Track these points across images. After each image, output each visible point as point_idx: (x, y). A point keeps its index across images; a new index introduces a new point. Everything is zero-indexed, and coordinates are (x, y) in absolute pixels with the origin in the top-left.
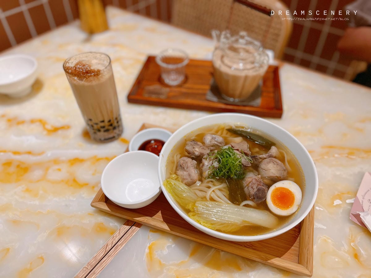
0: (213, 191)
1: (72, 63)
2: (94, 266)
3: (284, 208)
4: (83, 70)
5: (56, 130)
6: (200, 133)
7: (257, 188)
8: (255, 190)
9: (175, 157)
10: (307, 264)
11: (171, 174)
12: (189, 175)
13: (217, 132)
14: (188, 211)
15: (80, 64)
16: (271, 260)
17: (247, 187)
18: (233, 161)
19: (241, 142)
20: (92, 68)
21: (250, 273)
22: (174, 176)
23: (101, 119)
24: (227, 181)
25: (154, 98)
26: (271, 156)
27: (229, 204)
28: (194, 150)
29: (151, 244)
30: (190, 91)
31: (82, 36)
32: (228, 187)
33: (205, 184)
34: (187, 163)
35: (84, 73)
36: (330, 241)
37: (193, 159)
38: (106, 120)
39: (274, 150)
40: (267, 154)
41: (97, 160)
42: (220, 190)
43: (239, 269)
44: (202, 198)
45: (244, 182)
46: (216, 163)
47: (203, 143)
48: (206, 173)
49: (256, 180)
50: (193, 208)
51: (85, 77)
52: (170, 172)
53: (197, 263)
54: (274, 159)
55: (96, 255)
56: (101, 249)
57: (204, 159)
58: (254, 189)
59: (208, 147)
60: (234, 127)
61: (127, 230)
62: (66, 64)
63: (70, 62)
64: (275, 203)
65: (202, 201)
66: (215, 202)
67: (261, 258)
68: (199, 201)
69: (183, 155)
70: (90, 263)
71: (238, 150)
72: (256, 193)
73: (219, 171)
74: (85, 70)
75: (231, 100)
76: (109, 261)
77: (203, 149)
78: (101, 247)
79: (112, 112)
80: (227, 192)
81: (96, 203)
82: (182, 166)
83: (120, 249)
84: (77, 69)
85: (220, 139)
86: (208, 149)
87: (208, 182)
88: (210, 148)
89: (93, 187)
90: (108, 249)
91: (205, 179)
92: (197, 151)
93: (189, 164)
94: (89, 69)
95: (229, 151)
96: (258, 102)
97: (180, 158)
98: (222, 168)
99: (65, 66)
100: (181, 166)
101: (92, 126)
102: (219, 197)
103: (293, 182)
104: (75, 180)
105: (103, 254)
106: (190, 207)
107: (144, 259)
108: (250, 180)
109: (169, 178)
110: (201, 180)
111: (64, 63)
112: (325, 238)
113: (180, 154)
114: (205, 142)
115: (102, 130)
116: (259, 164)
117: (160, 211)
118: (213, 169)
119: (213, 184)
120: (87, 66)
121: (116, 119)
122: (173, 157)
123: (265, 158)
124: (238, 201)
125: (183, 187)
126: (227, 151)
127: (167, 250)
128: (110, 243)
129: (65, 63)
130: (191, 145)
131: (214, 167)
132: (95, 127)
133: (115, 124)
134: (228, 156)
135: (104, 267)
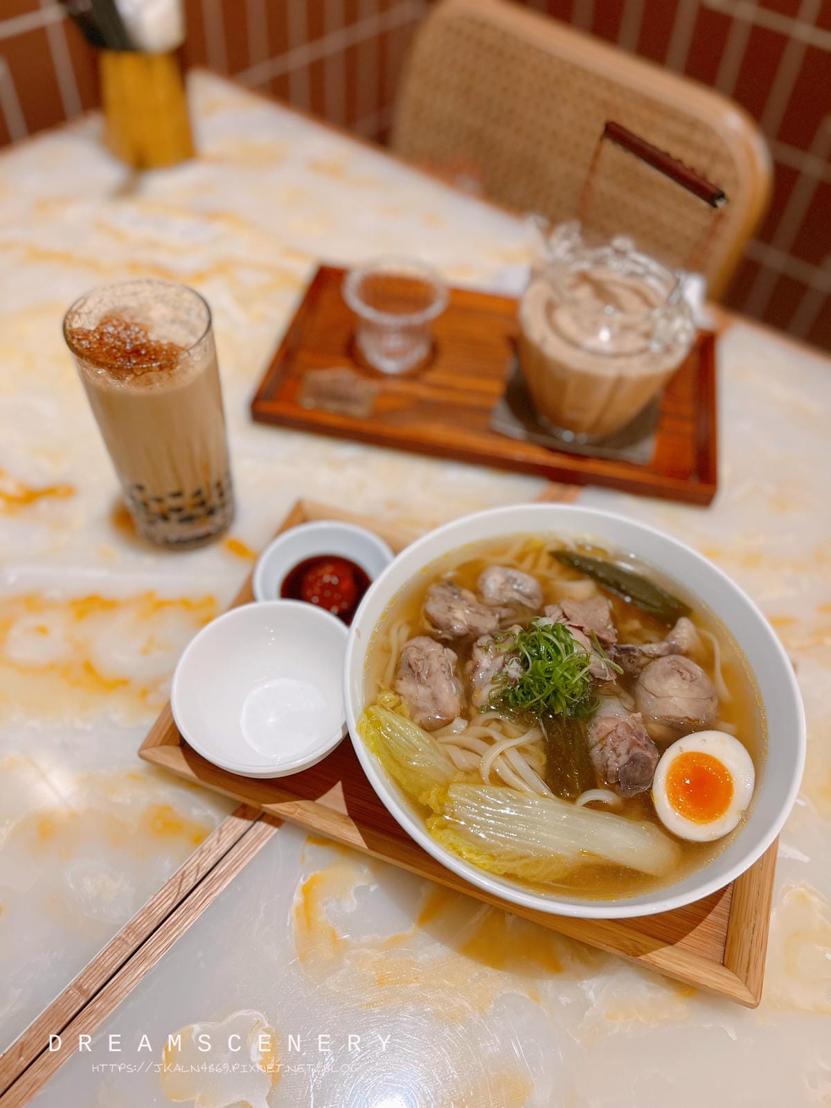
0: (502, 754)
1: (90, 312)
2: (144, 937)
3: (702, 818)
4: (124, 343)
5: (30, 497)
6: (469, 558)
7: (628, 752)
8: (624, 759)
9: (394, 632)
10: (747, 972)
11: (380, 690)
12: (434, 699)
13: (521, 558)
14: (425, 812)
15: (115, 322)
16: (650, 955)
17: (600, 746)
18: (565, 674)
19: (590, 598)
20: (153, 337)
21: (585, 982)
22: (388, 697)
23: (173, 488)
24: (542, 724)
25: (330, 412)
26: (674, 651)
27: (545, 796)
28: (449, 616)
29: (308, 878)
30: (442, 396)
31: (109, 173)
32: (544, 739)
33: (478, 730)
34: (427, 657)
35: (125, 351)
36: (815, 899)
37: (445, 643)
38: (189, 490)
39: (684, 631)
40: (665, 645)
41: (154, 604)
42: (521, 750)
43: (555, 967)
44: (467, 773)
45: (592, 731)
46: (515, 665)
47: (478, 592)
48: (485, 693)
49: (628, 727)
50: (441, 805)
51: (131, 371)
52: (379, 682)
53: (438, 944)
54: (683, 660)
55: (151, 903)
56: (167, 887)
57: (479, 647)
58: (619, 756)
59: (491, 608)
60: (572, 547)
61: (242, 831)
62: (73, 318)
63: (85, 309)
64: (675, 802)
65: (467, 782)
66: (505, 789)
67: (621, 947)
68: (459, 782)
69: (417, 632)
70: (134, 926)
71: (581, 629)
72: (625, 769)
73: (523, 693)
74: (131, 343)
75: (567, 436)
76: (187, 923)
77: (477, 613)
78: (166, 881)
79: (206, 468)
80: (540, 759)
81: (154, 750)
82: (414, 668)
83: (221, 890)
84: (106, 340)
85: (528, 584)
86: (494, 615)
87: (487, 724)
88: (500, 613)
89: (144, 693)
90: (186, 888)
91: (479, 710)
92: (461, 618)
93: (435, 665)
94: (144, 341)
95: (557, 638)
96: (647, 449)
97: (410, 637)
98: (533, 686)
99: (70, 326)
100: (410, 666)
101: (145, 505)
102: (515, 773)
103: (733, 738)
104: (89, 668)
105: (170, 901)
106: (431, 799)
107: (288, 924)
108: (609, 726)
109: (375, 704)
110: (465, 715)
111: (66, 318)
112: (802, 889)
113: (410, 623)
114: (485, 592)
115: (174, 517)
116: (639, 674)
117: (339, 784)
118: (504, 683)
119: (500, 728)
120: (137, 329)
121: (219, 485)
122: (387, 633)
123: (659, 656)
124: (571, 789)
125: (413, 734)
126: (551, 637)
127: (355, 900)
128: (192, 868)
129: (70, 317)
130: (443, 597)
131: (507, 679)
132: (155, 507)
133: (215, 500)
134: (552, 651)
135: (174, 940)
